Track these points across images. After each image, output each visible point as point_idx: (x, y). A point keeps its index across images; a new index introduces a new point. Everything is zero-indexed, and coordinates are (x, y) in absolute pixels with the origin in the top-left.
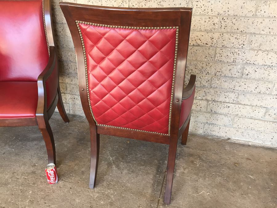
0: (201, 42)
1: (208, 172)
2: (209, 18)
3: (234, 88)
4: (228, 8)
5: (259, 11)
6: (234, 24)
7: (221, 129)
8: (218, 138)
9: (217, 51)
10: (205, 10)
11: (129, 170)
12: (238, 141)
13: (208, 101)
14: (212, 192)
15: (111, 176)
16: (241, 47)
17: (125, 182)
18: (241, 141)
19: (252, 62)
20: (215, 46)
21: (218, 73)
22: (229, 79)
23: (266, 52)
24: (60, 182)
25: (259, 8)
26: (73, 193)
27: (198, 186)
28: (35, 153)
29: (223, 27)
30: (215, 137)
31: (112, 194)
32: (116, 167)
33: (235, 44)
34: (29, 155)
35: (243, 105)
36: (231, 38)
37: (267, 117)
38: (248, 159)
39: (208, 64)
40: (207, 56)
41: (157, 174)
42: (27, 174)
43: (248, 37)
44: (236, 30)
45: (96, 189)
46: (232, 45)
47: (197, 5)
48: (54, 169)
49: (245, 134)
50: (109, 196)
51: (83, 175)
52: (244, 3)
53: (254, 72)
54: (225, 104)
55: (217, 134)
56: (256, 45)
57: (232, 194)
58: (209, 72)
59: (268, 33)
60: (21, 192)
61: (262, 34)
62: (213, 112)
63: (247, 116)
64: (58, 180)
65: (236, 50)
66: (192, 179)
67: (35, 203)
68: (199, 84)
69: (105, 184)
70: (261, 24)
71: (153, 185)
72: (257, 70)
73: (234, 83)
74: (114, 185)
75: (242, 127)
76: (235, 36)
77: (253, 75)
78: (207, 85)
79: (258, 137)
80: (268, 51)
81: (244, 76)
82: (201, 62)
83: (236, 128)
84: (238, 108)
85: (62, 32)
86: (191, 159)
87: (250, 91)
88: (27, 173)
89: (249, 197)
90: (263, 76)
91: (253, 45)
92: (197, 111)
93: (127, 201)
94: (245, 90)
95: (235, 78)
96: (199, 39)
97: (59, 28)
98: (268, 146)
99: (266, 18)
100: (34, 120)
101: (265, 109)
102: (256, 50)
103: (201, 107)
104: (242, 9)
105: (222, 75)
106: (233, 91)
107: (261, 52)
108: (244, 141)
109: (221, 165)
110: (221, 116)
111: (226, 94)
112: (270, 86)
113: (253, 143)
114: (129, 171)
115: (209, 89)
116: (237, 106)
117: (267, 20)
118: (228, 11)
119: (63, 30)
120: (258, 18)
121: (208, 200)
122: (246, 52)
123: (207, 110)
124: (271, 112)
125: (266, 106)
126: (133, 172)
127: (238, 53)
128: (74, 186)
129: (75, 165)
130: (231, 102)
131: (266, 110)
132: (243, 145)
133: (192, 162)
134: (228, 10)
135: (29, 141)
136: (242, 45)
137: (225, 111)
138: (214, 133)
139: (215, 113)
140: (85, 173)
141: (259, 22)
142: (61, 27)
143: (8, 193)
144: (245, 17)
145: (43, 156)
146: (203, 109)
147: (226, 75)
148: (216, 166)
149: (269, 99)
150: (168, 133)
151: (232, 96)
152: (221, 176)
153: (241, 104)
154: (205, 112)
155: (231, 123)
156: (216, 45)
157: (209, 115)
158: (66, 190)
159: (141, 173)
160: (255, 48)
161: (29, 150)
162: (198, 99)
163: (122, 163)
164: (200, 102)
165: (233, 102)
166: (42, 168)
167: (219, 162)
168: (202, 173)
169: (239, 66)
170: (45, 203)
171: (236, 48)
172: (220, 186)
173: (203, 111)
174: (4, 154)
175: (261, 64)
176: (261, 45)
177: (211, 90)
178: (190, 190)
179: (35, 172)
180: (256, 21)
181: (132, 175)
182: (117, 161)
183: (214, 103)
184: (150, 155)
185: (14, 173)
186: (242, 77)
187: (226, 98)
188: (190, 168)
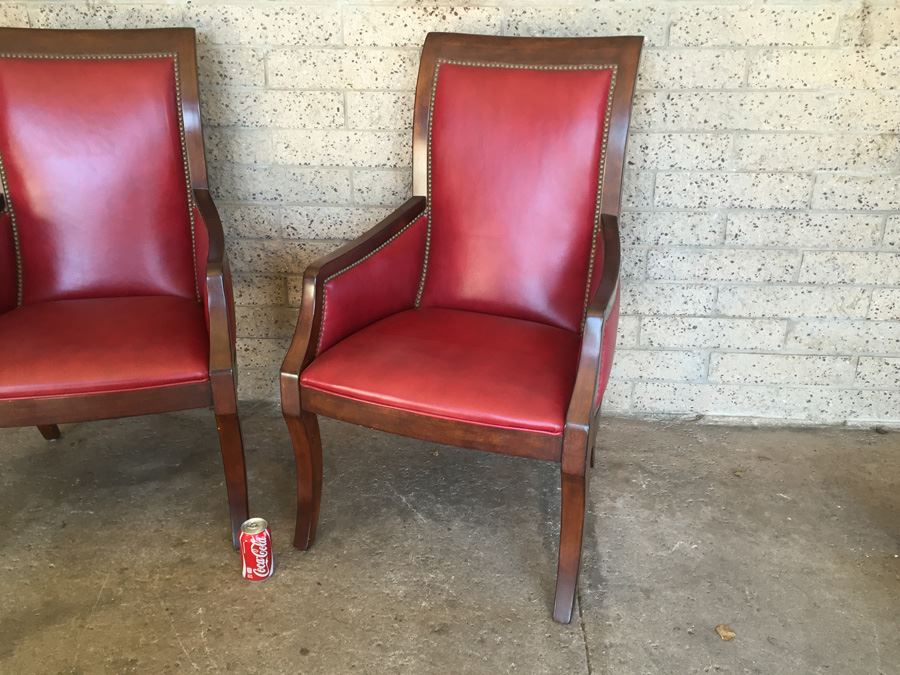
1: (675, 498)
3: (705, 276)
4: (680, 70)
5: (755, 74)
6: (697, 110)
7: (677, 393)
8: (674, 418)
9: (658, 180)
11: (465, 520)
12: (726, 419)
13: (639, 316)
14: (703, 542)
15: (421, 540)
17: (466, 548)
18: (731, 419)
19: (746, 204)
20: (652, 168)
21: (663, 237)
22: (692, 252)
23: (778, 176)
25: (753, 67)
26: (331, 595)
27: (662, 533)
28: (166, 512)
30: (663, 416)
31: (443, 582)
32: (426, 518)
33: (700, 159)
34: (150, 518)
35: (729, 317)
36: (691, 144)
37: (792, 344)
38: (761, 458)
39: (636, 216)
40: (634, 194)
42: (166, 569)
43: (731, 140)
44: (702, 125)
46: (695, 162)
48: (266, 532)
49: (740, 398)
50: (439, 587)
51: (340, 547)
52: (718, 57)
53: (752, 228)
54: (684, 320)
55: (669, 408)
56: (751, 160)
57: (752, 539)
58: (642, 237)
59: (780, 129)
60: (171, 614)
61: (764, 132)
62: (655, 345)
63: (742, 348)
65: (706, 175)
66: (640, 520)
67: (227, 634)
70: (760, 106)
72: (758, 223)
73: (704, 261)
74: (440, 561)
75: (731, 379)
76: (701, 139)
77: (750, 237)
78: (635, 271)
79: (773, 401)
80: (781, 172)
81: (729, 240)
83: (717, 384)
84: (718, 329)
85: (215, 152)
86: (621, 474)
87: (745, 278)
88: (164, 565)
89: (793, 540)
90: (773, 237)
91: (744, 158)
93: (492, 592)
94: (732, 277)
95: (706, 247)
98: (800, 422)
99: (771, 90)
100: (202, 388)
101: (785, 323)
102: (753, 172)
103: (623, 337)
104: (713, 73)
106: (703, 282)
107: (765, 175)
108: (740, 417)
109: (702, 478)
110: (676, 356)
111: (685, 292)
112: (793, 261)
113: (763, 421)
114: (468, 521)
115: (641, 284)
116: (715, 322)
117: (774, 96)
118: (681, 77)
119: (221, 146)
120: (753, 91)
121: (698, 560)
122: (728, 178)
123: (639, 342)
124: (799, 329)
125: (786, 315)
126: (478, 522)
127: (709, 183)
128: (326, 577)
130: (699, 314)
131: (789, 325)
132: (738, 429)
133: (627, 481)
134: (681, 74)
135: (132, 484)
136: (720, 162)
137: (686, 339)
138: (661, 406)
139: (661, 348)
140: (344, 541)
141: (756, 103)
142: (214, 137)
143: (129, 622)
144: (722, 90)
145: (194, 516)
146: (630, 341)
147: (684, 242)
148: (690, 483)
149: (793, 296)
151: (702, 296)
152: (711, 505)
153: (724, 316)
154: (633, 348)
155: (703, 372)
156: (654, 164)
157: (646, 354)
158: (307, 589)
159: (501, 522)
160: (749, 168)
161: (143, 507)
163: (439, 506)
165: (705, 314)
166: (207, 548)
167: (694, 473)
168: (662, 502)
169: (716, 215)
170: (260, 630)
171: (705, 168)
172: (714, 525)
173: (629, 346)
174: (64, 525)
175: (768, 206)
176: (763, 158)
177: (647, 285)
178: (646, 544)
179: (189, 559)
180: (748, 100)
181: (478, 529)
182: (425, 504)
183: (657, 321)
184: (509, 477)
185: (122, 570)
186: (723, 243)
187: (686, 303)
188: (625, 494)
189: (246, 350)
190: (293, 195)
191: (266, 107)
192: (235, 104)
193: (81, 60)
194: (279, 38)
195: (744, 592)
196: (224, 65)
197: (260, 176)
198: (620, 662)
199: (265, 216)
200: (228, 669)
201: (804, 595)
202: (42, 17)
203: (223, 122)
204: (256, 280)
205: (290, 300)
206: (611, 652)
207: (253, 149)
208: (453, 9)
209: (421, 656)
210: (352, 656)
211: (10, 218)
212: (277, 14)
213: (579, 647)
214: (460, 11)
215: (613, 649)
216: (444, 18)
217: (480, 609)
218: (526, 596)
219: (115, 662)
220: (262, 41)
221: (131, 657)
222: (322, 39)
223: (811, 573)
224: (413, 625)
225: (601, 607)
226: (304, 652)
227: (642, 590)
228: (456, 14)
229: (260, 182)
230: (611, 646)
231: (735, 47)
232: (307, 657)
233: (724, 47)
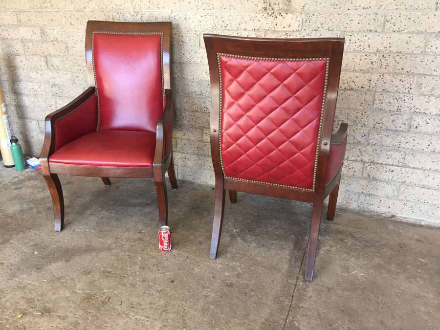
0: (355, 84)
1: (363, 251)
2: (366, 55)
3: (399, 146)
4: (390, 43)
5: (430, 46)
6: (398, 63)
7: (382, 203)
8: (379, 215)
9: (376, 97)
10: (360, 46)
11: (258, 244)
12: (406, 219)
13: (363, 162)
14: (368, 273)
15: (236, 248)
16: (407, 91)
17: (253, 255)
18: (410, 220)
19: (422, 111)
20: (373, 90)
21: (377, 124)
22: (393, 133)
24: (174, 251)
25: (429, 43)
26: (190, 263)
27: (349, 266)
28: (139, 219)
29: (383, 67)
30: (374, 213)
31: (238, 267)
32: (241, 240)
33: (398, 87)
34: (133, 221)
35: (411, 168)
36: (394, 80)
38: (418, 240)
39: (364, 113)
40: (363, 103)
41: (294, 250)
42: (133, 241)
43: (416, 79)
44: (401, 71)
45: (218, 260)
46: (396, 89)
47: (350, 40)
48: (169, 232)
49: (416, 209)
50: (235, 268)
51: (201, 245)
52: (410, 37)
53: (425, 124)
54: (387, 167)
55: (377, 210)
56: (427, 89)
57: (394, 277)
58: (366, 124)
60: (129, 258)
61: (434, 76)
62: (371, 177)
63: (418, 184)
64: (172, 248)
65: (401, 96)
66: (340, 258)
67: (146, 269)
68: (352, 139)
69: (228, 255)
70: (432, 62)
71: (290, 261)
72: (429, 121)
73: (399, 138)
74: (240, 258)
75: (411, 200)
76: (400, 78)
77: (423, 128)
78: (362, 140)
79: (434, 213)
81: (412, 129)
82: (355, 110)
83: (404, 201)
84: (405, 173)
85: (178, 74)
86: (340, 236)
87: (421, 149)
88: (132, 239)
89: (417, 281)
90: (437, 129)
91: (423, 89)
92: (350, 177)
93: (258, 275)
94: (414, 148)
95: (400, 131)
96: (353, 81)
97: (175, 69)
99: (438, 55)
100: (150, 170)
102: (427, 95)
103: (354, 171)
104: (407, 45)
105: (383, 128)
106: (398, 149)
107: (434, 98)
108: (414, 219)
109: (381, 245)
110: (381, 184)
111: (388, 153)
113: (427, 223)
115: (365, 147)
116: (404, 169)
118: (390, 47)
119: (180, 71)
120: (428, 55)
121: (361, 281)
122: (413, 98)
123: (363, 175)
126: (263, 245)
127: (403, 99)
128: (191, 255)
129: (190, 234)
130: (395, 164)
132: (413, 225)
133: (342, 240)
134: (390, 45)
135: (131, 207)
136: (409, 89)
137: (387, 176)
138: (372, 208)
139: (374, 179)
140: (203, 243)
141: (430, 61)
143: (113, 258)
144: (412, 53)
145: (149, 223)
146: (358, 174)
147: (388, 128)
148: (374, 246)
150: (312, 188)
151: (397, 156)
152: (380, 258)
153: (409, 167)
154: (360, 178)
155: (396, 193)
156: (374, 88)
157: (366, 181)
158: (182, 259)
159: (273, 247)
160: (425, 93)
161: (132, 216)
162: (350, 160)
163: (248, 236)
164: (354, 164)
165: (398, 165)
166: (150, 236)
167: (378, 242)
168: (355, 252)
169: (406, 116)
170: (159, 270)
171: (401, 92)
172: (378, 267)
173: (357, 177)
174: (102, 218)
175: (434, 114)
176: (433, 89)
177: (368, 148)
178: (339, 269)
179: (142, 238)
180: (425, 59)
181: (262, 248)
182: (242, 234)
183: (373, 166)
184: (285, 229)
185: (117, 238)
186: (409, 130)
187: (388, 158)
188: (338, 246)
189: (185, 158)
190: (207, 93)
191: (199, 55)
192: (187, 54)
193: (127, 35)
194: (206, 26)
195: (378, 299)
196: (184, 37)
197: (195, 85)
198: (304, 315)
199: (195, 102)
200: (142, 282)
201: (409, 306)
202: (117, 16)
203: (182, 61)
204: (190, 129)
205: (204, 138)
206: (301, 310)
207: (193, 73)
208: (280, 14)
209: (218, 293)
210: (190, 287)
211: (97, 96)
212: (206, 16)
213: (287, 305)
214: (284, 14)
215: (302, 309)
216: (276, 17)
217: (249, 281)
218: (272, 280)
219: (103, 271)
220: (200, 27)
221: (110, 270)
222: (223, 27)
223: (419, 297)
224: (219, 281)
225: (304, 291)
226: (173, 282)
227: (327, 288)
228: (282, 16)
229: (195, 87)
230: (302, 307)
231: (419, 33)
232: (172, 284)
233: (413, 32)
